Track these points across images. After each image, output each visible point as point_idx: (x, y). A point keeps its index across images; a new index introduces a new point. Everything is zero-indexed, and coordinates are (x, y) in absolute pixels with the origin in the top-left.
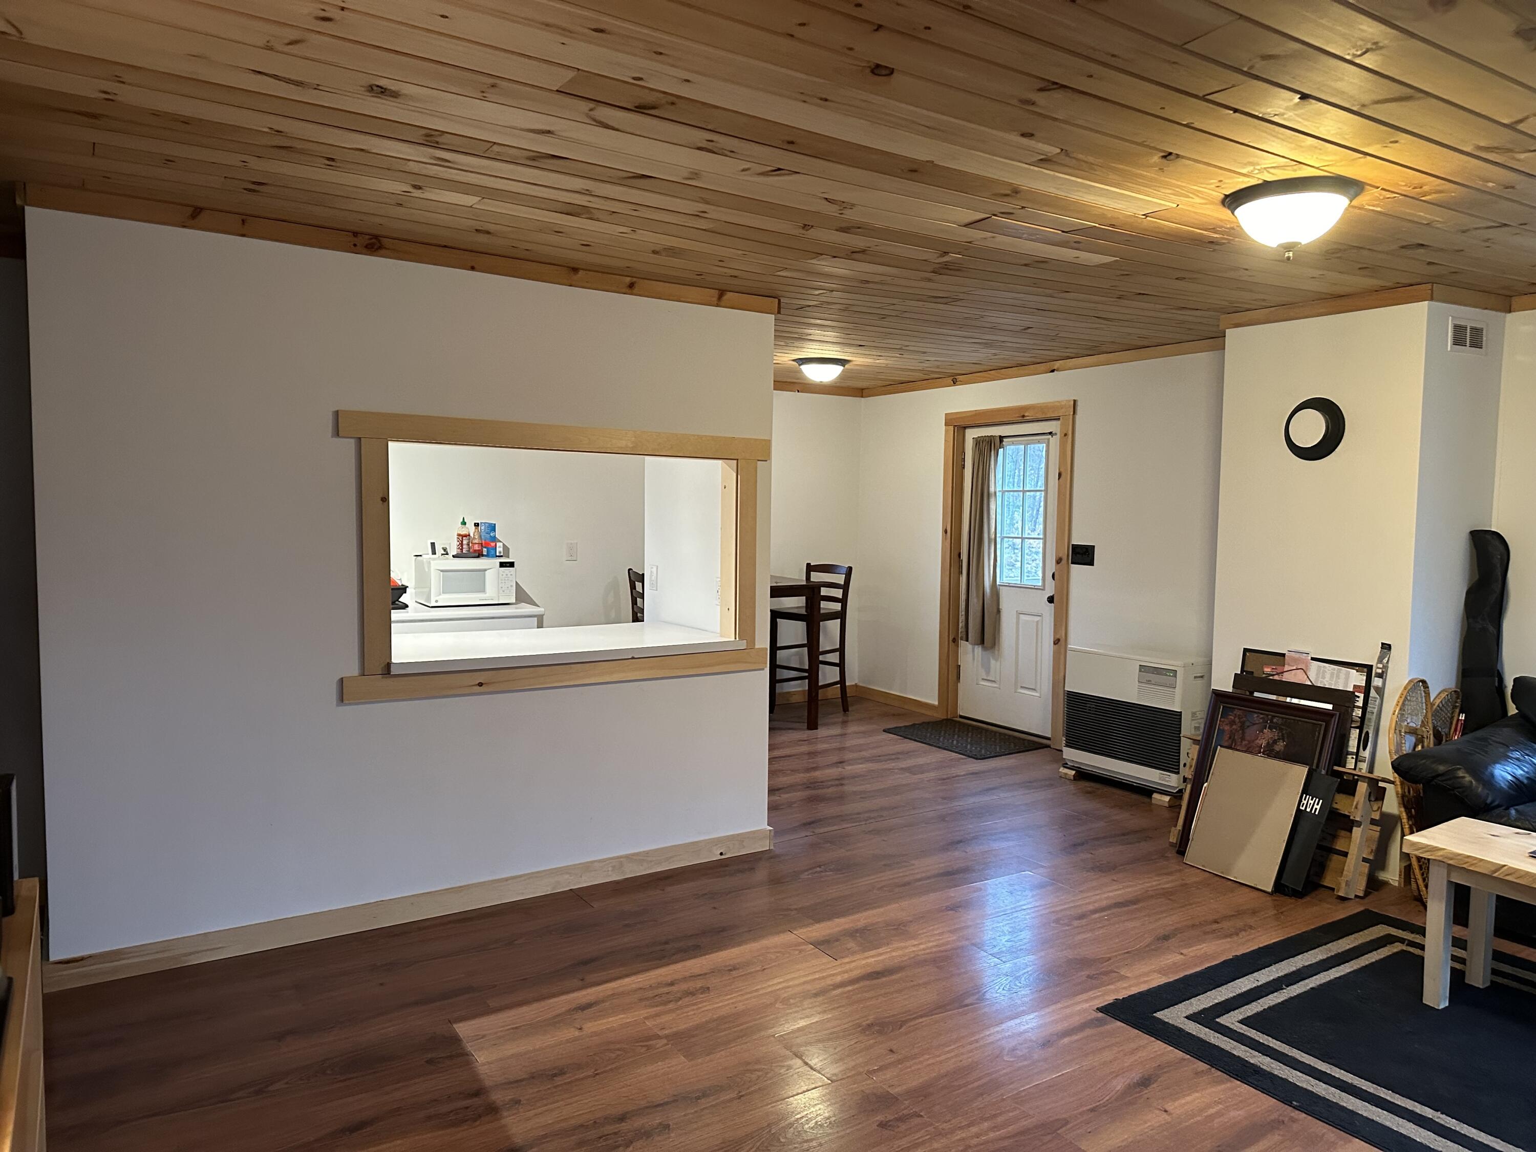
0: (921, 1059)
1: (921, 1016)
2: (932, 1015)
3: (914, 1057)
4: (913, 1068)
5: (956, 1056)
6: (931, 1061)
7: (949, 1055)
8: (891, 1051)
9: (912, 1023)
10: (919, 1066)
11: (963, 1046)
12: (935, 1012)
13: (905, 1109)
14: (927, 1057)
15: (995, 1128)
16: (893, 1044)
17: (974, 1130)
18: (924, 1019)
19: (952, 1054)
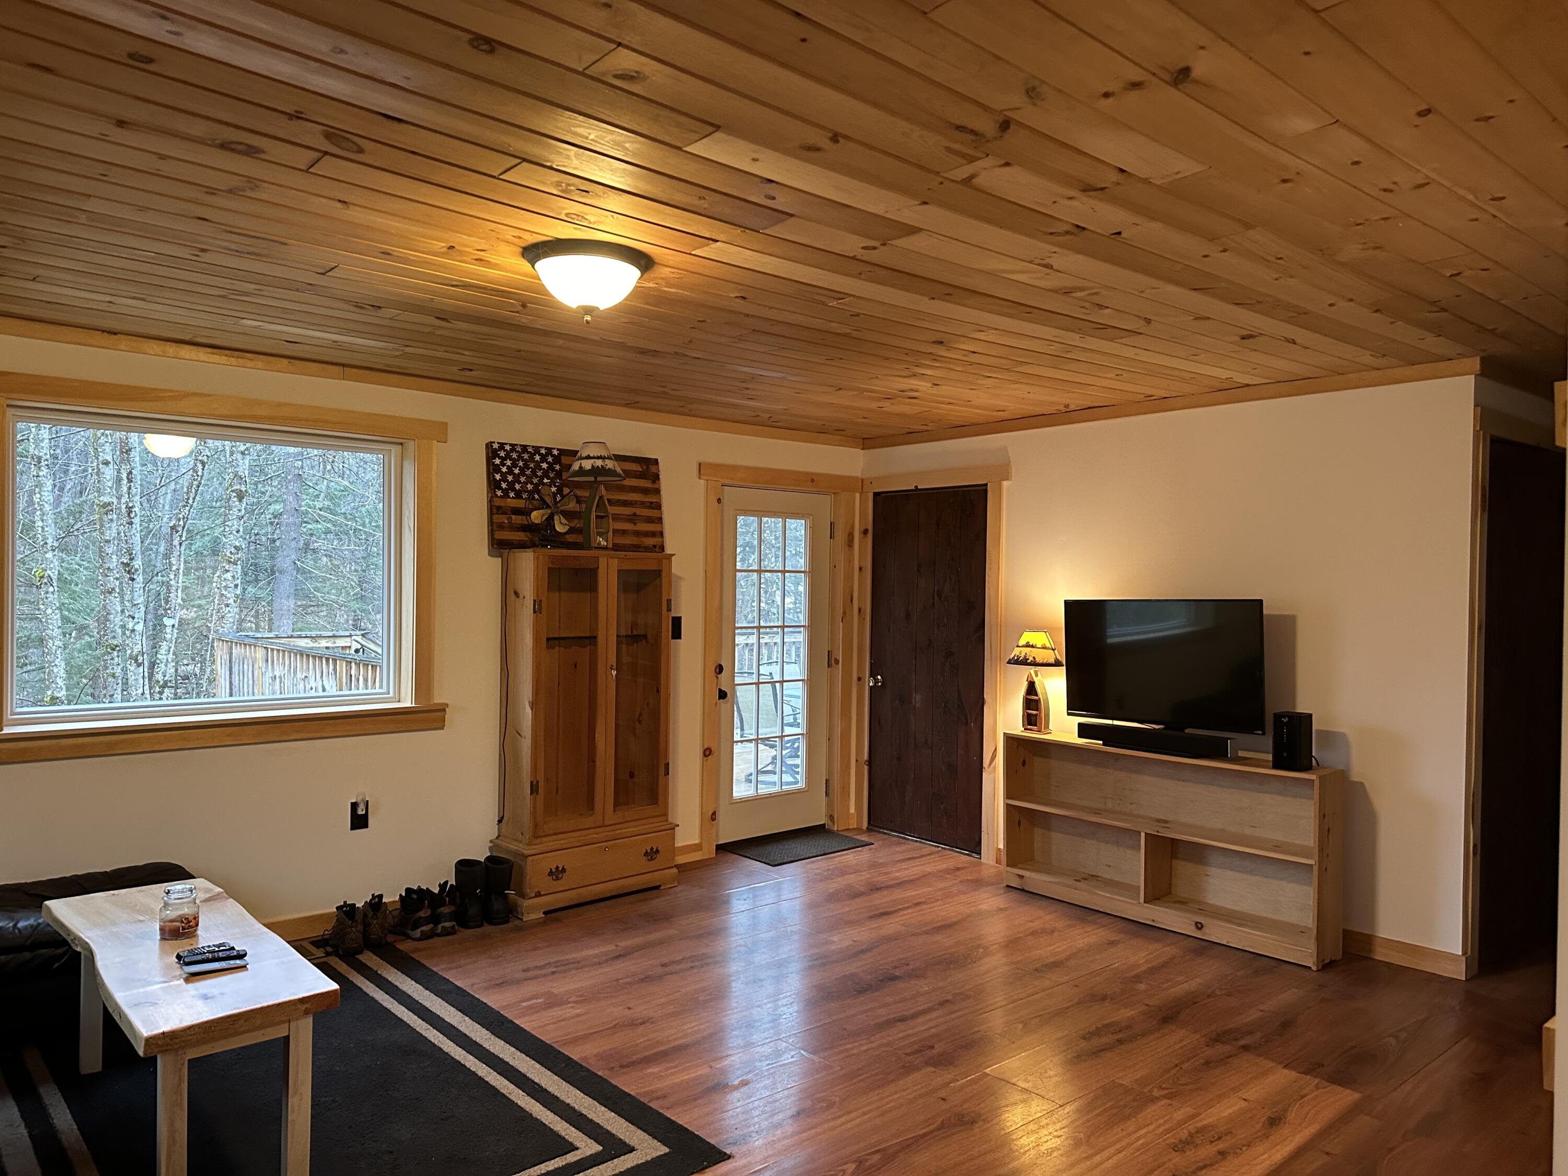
0: (915, 1094)
1: (925, 1135)
2: (914, 1137)
3: (921, 1096)
4: (920, 1086)
5: (883, 1098)
6: (905, 1093)
7: (890, 1098)
8: (944, 1099)
9: (931, 1128)
10: (916, 1088)
11: (878, 1108)
12: (911, 1141)
13: (917, 1058)
14: (910, 1097)
15: (847, 1050)
16: (945, 1106)
17: (865, 1048)
18: (921, 1132)
19: (886, 1100)
